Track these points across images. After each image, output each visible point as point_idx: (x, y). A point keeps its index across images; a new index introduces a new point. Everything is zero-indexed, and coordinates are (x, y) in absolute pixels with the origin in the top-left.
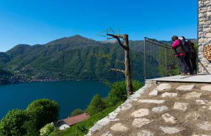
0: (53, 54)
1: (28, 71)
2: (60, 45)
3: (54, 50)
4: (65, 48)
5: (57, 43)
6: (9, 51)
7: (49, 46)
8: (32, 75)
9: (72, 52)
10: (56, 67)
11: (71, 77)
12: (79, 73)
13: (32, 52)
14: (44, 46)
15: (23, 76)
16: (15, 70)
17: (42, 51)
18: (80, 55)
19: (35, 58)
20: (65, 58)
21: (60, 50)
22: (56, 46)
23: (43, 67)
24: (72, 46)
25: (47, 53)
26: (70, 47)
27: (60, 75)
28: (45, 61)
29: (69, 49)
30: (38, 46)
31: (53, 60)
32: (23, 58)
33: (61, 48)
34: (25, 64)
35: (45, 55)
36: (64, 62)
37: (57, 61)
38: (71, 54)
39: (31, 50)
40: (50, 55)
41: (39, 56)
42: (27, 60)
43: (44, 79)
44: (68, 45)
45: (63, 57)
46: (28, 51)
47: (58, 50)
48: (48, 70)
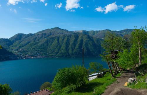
0: (41, 40)
1: (24, 51)
2: (45, 34)
3: (42, 37)
4: (49, 36)
5: (43, 33)
6: (12, 38)
7: (38, 35)
8: (26, 54)
9: (53, 39)
10: (42, 49)
11: (52, 55)
12: (58, 53)
13: (27, 38)
14: (34, 34)
15: (20, 55)
16: (15, 51)
17: (33, 38)
18: (58, 40)
19: (28, 43)
20: (48, 43)
21: (45, 37)
22: (42, 34)
23: (34, 48)
24: (53, 34)
26: (52, 35)
27: (45, 54)
28: (35, 45)
29: (51, 36)
30: (31, 35)
31: (40, 44)
32: (20, 42)
33: (46, 36)
34: (22, 47)
35: (35, 41)
36: (47, 45)
37: (43, 45)
38: (53, 40)
39: (26, 38)
40: (39, 40)
41: (31, 41)
42: (23, 44)
43: (34, 56)
44: (51, 34)
45: (47, 42)
46: (24, 38)
47: (44, 37)
48: (37, 50)
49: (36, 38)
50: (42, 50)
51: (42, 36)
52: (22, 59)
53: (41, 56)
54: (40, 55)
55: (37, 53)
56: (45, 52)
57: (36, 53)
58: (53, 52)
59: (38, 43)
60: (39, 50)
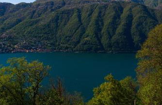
0: (43, 16)
1: (10, 38)
2: (52, 3)
3: (45, 10)
4: (60, 7)
7: (39, 5)
8: (15, 44)
9: (69, 13)
11: (67, 48)
13: (16, 13)
14: (31, 4)
15: (4, 44)
17: (28, 11)
18: (79, 16)
20: (59, 21)
21: (52, 10)
22: (47, 4)
23: (29, 32)
24: (69, 4)
25: (35, 14)
26: (66, 6)
27: (51, 44)
28: (31, 25)
29: (65, 8)
30: (24, 5)
31: (42, 23)
32: (4, 20)
33: (53, 8)
34: (7, 29)
35: (31, 18)
36: (57, 26)
37: (49, 26)
38: (68, 16)
39: (14, 11)
40: (39, 17)
41: (24, 18)
42: (8, 24)
43: (30, 49)
44: (64, 4)
45: (56, 19)
46: (11, 12)
47: (50, 10)
48: (36, 37)
49: (34, 12)
50: (46, 35)
51: (47, 8)
52: (8, 52)
53: (45, 48)
54: (42, 46)
55: (37, 43)
56: (52, 41)
57: (35, 43)
58: (69, 40)
59: (37, 22)
60: (40, 37)
